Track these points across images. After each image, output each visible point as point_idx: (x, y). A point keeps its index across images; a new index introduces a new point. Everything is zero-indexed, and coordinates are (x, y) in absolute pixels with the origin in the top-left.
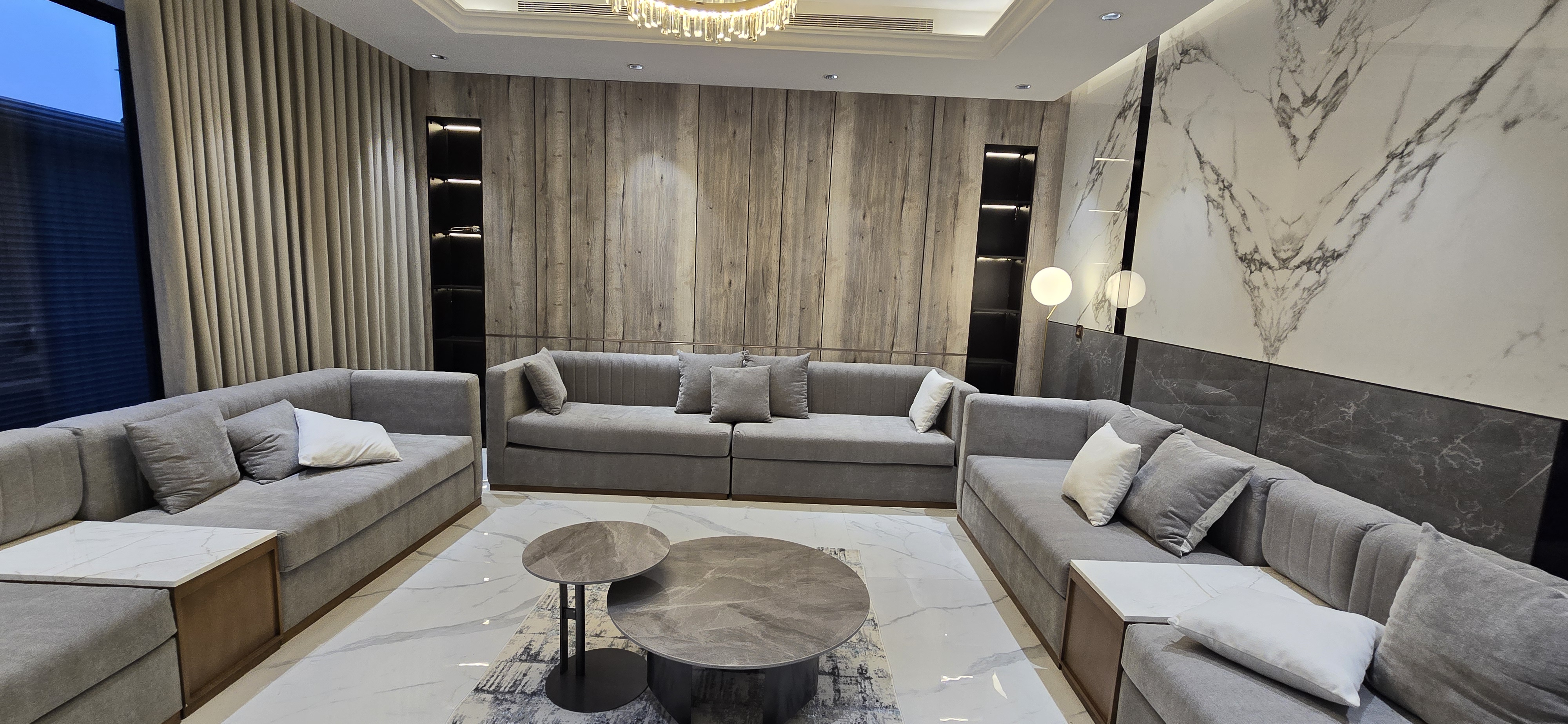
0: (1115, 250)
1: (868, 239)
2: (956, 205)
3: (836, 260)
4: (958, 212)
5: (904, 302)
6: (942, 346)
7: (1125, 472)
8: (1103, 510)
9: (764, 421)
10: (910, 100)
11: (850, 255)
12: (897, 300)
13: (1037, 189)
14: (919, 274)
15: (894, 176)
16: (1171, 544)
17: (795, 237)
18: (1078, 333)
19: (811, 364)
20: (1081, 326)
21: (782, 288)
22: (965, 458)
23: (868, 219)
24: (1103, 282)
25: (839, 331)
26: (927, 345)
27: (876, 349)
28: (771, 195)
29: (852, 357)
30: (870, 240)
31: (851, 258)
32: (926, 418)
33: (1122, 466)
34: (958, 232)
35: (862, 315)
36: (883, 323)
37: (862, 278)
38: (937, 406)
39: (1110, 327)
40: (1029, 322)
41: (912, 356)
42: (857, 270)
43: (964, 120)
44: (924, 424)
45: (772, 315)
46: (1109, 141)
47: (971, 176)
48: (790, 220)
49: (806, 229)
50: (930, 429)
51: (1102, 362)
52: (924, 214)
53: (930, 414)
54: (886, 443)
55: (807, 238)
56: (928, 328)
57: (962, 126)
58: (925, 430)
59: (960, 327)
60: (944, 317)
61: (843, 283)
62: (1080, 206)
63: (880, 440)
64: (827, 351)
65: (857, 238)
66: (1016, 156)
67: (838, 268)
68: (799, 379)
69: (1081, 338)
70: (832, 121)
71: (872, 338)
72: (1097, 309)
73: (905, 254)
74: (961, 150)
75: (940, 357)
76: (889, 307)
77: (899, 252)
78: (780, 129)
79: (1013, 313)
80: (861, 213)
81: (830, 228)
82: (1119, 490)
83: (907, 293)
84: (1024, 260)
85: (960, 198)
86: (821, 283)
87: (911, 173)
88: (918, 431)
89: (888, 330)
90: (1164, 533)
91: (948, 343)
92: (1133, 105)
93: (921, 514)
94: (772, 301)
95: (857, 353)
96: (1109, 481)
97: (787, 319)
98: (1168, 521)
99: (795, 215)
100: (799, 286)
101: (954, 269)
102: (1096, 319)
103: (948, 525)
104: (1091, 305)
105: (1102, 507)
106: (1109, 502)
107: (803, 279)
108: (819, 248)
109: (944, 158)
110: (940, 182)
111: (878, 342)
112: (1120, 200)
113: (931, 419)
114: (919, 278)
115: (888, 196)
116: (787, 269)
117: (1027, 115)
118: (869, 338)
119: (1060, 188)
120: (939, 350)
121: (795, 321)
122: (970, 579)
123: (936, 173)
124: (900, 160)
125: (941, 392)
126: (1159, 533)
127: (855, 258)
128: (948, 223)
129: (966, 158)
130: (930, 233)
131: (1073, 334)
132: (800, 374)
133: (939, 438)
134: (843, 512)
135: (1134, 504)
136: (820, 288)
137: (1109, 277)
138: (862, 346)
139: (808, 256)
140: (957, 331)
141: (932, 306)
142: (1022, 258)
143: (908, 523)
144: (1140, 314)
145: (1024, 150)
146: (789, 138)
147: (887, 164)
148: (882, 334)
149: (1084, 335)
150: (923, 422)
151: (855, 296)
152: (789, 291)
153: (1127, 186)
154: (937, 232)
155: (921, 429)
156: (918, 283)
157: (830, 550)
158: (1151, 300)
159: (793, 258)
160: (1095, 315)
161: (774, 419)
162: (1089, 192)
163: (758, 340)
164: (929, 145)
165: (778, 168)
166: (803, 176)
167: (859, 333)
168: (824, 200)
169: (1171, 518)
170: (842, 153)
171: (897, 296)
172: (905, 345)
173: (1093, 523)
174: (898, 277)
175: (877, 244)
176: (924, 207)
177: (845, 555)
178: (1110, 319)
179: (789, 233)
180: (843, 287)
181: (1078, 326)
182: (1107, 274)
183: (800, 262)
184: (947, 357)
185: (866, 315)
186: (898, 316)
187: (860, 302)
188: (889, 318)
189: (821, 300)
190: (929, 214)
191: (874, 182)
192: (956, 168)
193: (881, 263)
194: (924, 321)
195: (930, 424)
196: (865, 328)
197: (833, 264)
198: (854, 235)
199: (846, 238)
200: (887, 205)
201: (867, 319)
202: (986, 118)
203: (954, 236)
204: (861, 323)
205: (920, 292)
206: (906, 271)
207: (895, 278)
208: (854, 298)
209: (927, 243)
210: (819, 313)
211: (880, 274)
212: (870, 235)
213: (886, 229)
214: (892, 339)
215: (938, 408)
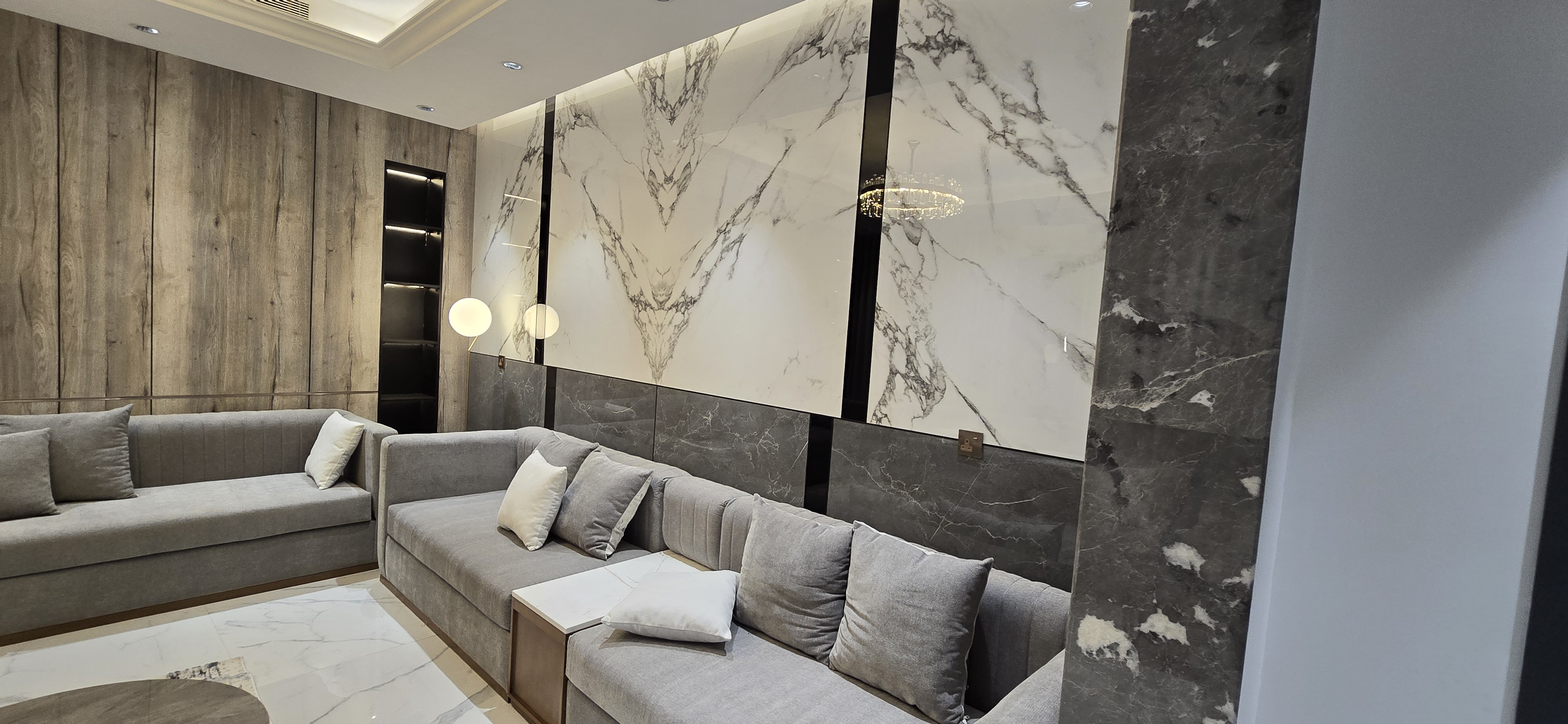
0: (530, 285)
1: (226, 253)
2: (353, 223)
3: (171, 276)
4: (356, 229)
5: (287, 332)
6: (345, 383)
7: (555, 493)
8: (538, 534)
9: (44, 512)
10: (280, 89)
11: (196, 271)
12: (277, 331)
13: (448, 217)
14: (306, 297)
15: (261, 177)
16: (598, 551)
17: (89, 239)
18: (501, 364)
19: (134, 420)
20: (503, 357)
21: (67, 311)
22: (386, 509)
23: (224, 229)
24: (521, 314)
25: (182, 371)
26: (325, 383)
27: (249, 392)
28: (32, 174)
29: (209, 402)
30: (228, 254)
31: (199, 276)
32: (330, 470)
33: (551, 489)
34: (357, 254)
35: (222, 348)
36: (257, 358)
37: (219, 302)
38: (344, 454)
39: (530, 357)
40: (449, 353)
41: (304, 397)
42: (210, 292)
43: (357, 128)
44: (328, 478)
45: (47, 352)
46: (517, 180)
47: (370, 193)
48: (76, 215)
49: (111, 230)
50: (337, 483)
51: (526, 390)
52: (310, 229)
53: (336, 465)
54: (274, 510)
55: (113, 243)
56: (325, 363)
57: (354, 135)
58: (330, 484)
59: (368, 362)
60: (345, 349)
61: (186, 308)
62: (493, 239)
63: (264, 508)
64: (162, 400)
65: (206, 250)
66: (424, 178)
67: (176, 288)
68: (112, 443)
69: (504, 368)
70: (152, 88)
71: (241, 379)
72: (517, 340)
73: (286, 274)
74: (355, 161)
75: (344, 396)
76: (265, 340)
77: (276, 272)
78: (47, 79)
79: (430, 344)
80: (210, 217)
81: (158, 234)
82: (552, 512)
83: (291, 322)
84: (438, 289)
85: (357, 215)
86: (146, 308)
87: (287, 177)
88: (320, 488)
89: (265, 368)
90: (591, 543)
91: (353, 380)
92: (537, 151)
93: (331, 586)
94: (45, 331)
95: (217, 400)
96: (542, 505)
97: (79, 358)
98: (594, 531)
99: (87, 209)
100: (103, 310)
101: (356, 294)
102: (517, 350)
103: (370, 590)
104: (511, 337)
105: (537, 531)
106: (543, 525)
107: (109, 301)
108: (139, 258)
109: (333, 167)
110: (329, 193)
111: (249, 383)
112: (531, 238)
113: (337, 471)
114: (307, 304)
115: (253, 201)
116: (75, 284)
117: (432, 138)
118: (235, 379)
119: (472, 218)
120: (342, 388)
121: (98, 362)
122: (402, 644)
123: (323, 184)
124: (269, 158)
125: (349, 438)
126: (587, 543)
127: (205, 275)
128: (344, 242)
129: (362, 171)
130: (320, 252)
131: (496, 364)
132: (114, 436)
133: (351, 492)
134: (209, 613)
135: (564, 522)
136: (144, 313)
137: (527, 309)
138: (224, 390)
139: (118, 268)
140: (364, 366)
141: (328, 337)
142: (437, 286)
143: (315, 601)
144: (556, 345)
145: (432, 174)
146: (68, 95)
147: (250, 160)
148: (256, 373)
149: (506, 365)
150: (327, 475)
151: (208, 325)
152: (81, 317)
153: (537, 226)
154: (329, 251)
155: (323, 485)
156: (307, 309)
157: (191, 671)
158: (565, 333)
159: (87, 270)
160: (516, 345)
161: (62, 508)
162: (502, 227)
163: (15, 391)
164: (311, 150)
165: (46, 136)
166: (100, 155)
167: (219, 372)
168: (143, 193)
169: (596, 528)
170: (172, 135)
171: (277, 326)
172: (294, 384)
173: (530, 548)
174: (276, 302)
175: (240, 259)
176: (309, 220)
177: (218, 670)
178: (530, 350)
179: (76, 234)
180: (186, 313)
181: (500, 357)
182: (525, 307)
183: (101, 277)
184: (352, 395)
185: (228, 350)
186: (279, 350)
187: (217, 334)
188: (266, 352)
189: (147, 330)
190: (317, 230)
191: (230, 182)
192: (349, 181)
193: (248, 283)
194: (319, 355)
195: (336, 476)
196: (227, 367)
197: (166, 282)
198: (201, 245)
199: (187, 248)
200: (253, 212)
201: (231, 354)
202: (384, 132)
203: (352, 258)
204: (220, 360)
205: (309, 320)
206: (288, 295)
207: (272, 303)
208: (207, 328)
209: (317, 264)
210: (144, 348)
211: (247, 298)
212: (228, 247)
213: (253, 243)
214: (272, 378)
215: (346, 456)
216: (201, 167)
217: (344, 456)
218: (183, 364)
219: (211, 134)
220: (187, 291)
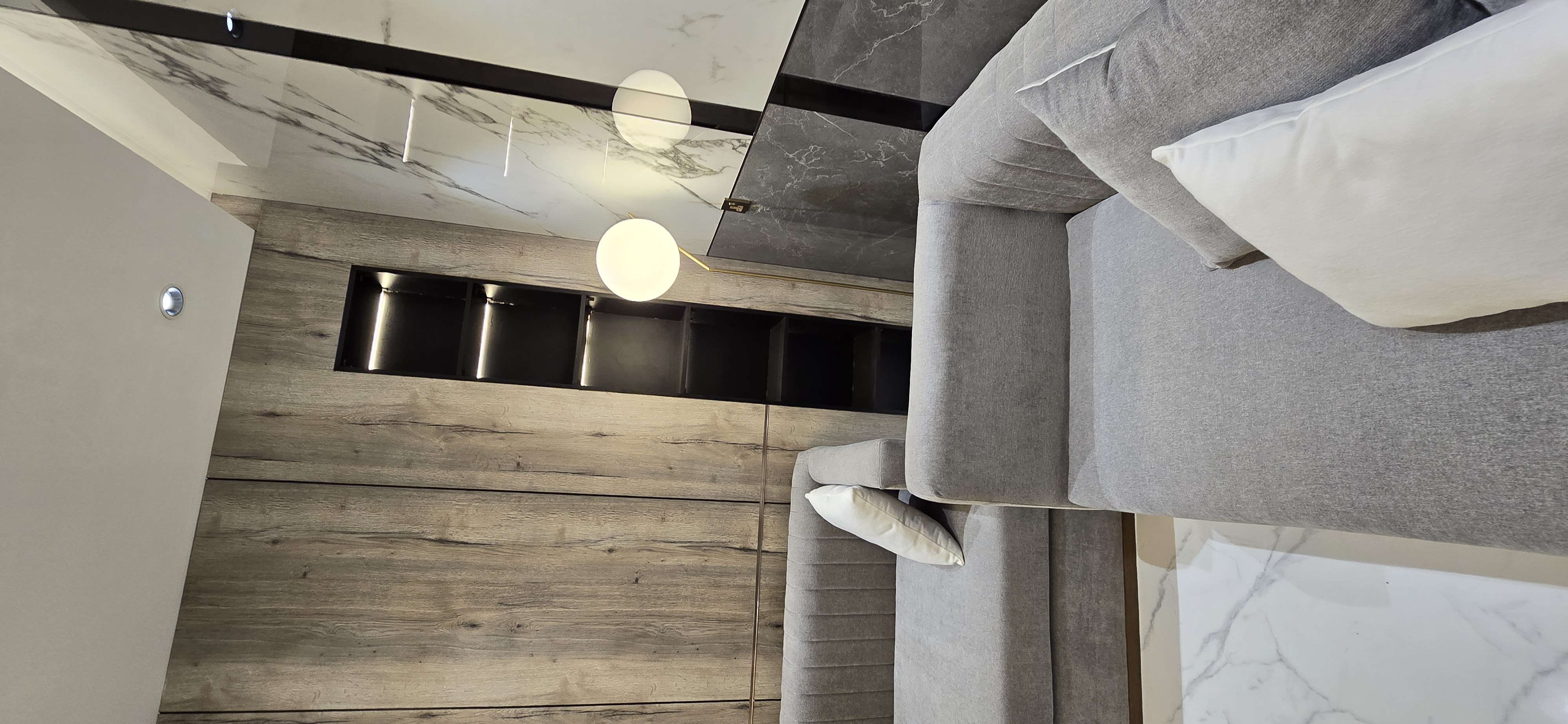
0: (557, 123)
1: (523, 614)
2: (463, 429)
3: (565, 683)
4: (475, 424)
5: (660, 531)
6: (749, 452)
11: (555, 652)
12: (657, 545)
13: (444, 268)
14: (605, 503)
15: (386, 565)
18: (740, 208)
20: (726, 202)
23: (482, 616)
24: (631, 153)
25: (717, 665)
26: (747, 481)
29: (768, 634)
30: (528, 610)
31: (566, 648)
32: (929, 546)
34: (523, 424)
35: (684, 617)
36: (702, 571)
37: (608, 621)
38: (904, 523)
39: (737, 144)
40: (707, 289)
41: (767, 510)
42: (590, 633)
43: (273, 414)
44: (942, 550)
46: (298, 124)
47: (404, 398)
51: (811, 165)
52: (477, 495)
56: (714, 479)
57: (287, 419)
58: (955, 548)
59: (715, 417)
60: (691, 450)
61: (616, 662)
62: (472, 192)
64: (756, 687)
65: (520, 639)
66: (383, 297)
67: (583, 675)
69: (751, 203)
70: (235, 715)
71: (733, 592)
72: (692, 170)
73: (562, 532)
74: (341, 421)
75: (771, 455)
76: (671, 561)
77: (557, 545)
79: (687, 314)
80: (464, 634)
81: (495, 701)
83: (643, 525)
84: (588, 297)
85: (449, 422)
86: (614, 712)
87: (381, 528)
88: (960, 563)
89: (716, 561)
91: (745, 440)
92: (166, 56)
95: (762, 623)
101: (597, 430)
102: (716, 173)
104: (683, 181)
109: (356, 456)
110: (409, 464)
111: (739, 581)
113: (932, 532)
114: (613, 503)
115: (431, 576)
117: (278, 285)
118: (731, 599)
119: (445, 226)
120: (756, 457)
123: (392, 474)
124: (349, 554)
125: (873, 514)
127: (563, 640)
128: (502, 445)
129: (361, 410)
130: (522, 481)
131: (738, 216)
136: (623, 713)
137: (620, 139)
138: (748, 614)
140: (721, 422)
141: (670, 473)
142: (584, 300)
144: (717, 67)
147: (355, 580)
148: (724, 572)
149: (744, 198)
150: (938, 551)
151: (645, 635)
153: (389, 83)
154: (519, 467)
155: (955, 558)
156: (622, 503)
160: (705, 174)
162: (440, 174)
164: (327, 489)
167: (720, 621)
170: (319, 687)
171: (649, 545)
172: (745, 525)
174: (610, 545)
175: (536, 593)
176: (462, 496)
178: (720, 143)
180: (625, 662)
181: (726, 207)
182: (614, 143)
184: (770, 442)
185: (686, 608)
186: (690, 542)
187: (658, 623)
188: (692, 560)
189: (649, 709)
190: (480, 484)
191: (395, 608)
192: (383, 431)
193: (577, 583)
194: (701, 488)
195: (940, 533)
196: (713, 610)
197: (574, 688)
198: (513, 646)
199: (518, 664)
200: (450, 576)
201: (692, 605)
202: (275, 368)
203: (532, 433)
204: (702, 620)
205: (641, 500)
206: (597, 529)
207: (611, 551)
208: (650, 636)
209: (542, 487)
210: (679, 711)
211: (602, 584)
212: (515, 610)
213: (508, 576)
214: (733, 551)
215: (907, 519)
216: (374, 648)
217: (906, 522)
218: (704, 665)
219: (310, 636)
220: (590, 662)
